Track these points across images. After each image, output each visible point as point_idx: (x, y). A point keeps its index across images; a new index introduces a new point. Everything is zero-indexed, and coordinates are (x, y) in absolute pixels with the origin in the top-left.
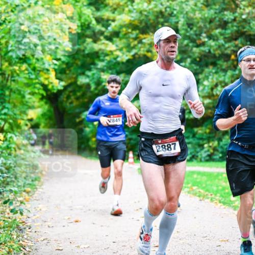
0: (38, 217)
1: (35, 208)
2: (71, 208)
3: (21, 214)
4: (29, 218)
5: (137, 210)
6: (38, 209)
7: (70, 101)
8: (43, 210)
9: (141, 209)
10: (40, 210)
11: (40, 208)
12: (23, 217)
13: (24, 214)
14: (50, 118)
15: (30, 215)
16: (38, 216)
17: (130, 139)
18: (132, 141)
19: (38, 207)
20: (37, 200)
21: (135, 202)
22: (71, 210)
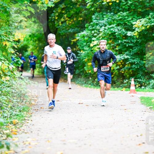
0: (27, 152)
1: (23, 142)
2: (64, 142)
3: (8, 148)
4: (16, 153)
5: (139, 145)
6: (27, 143)
7: (62, 20)
8: (33, 144)
9: (144, 143)
10: (30, 144)
11: (28, 142)
12: (9, 152)
13: (11, 149)
14: (39, 40)
15: (18, 150)
16: (26, 150)
17: (132, 64)
18: (134, 66)
19: (27, 141)
20: (26, 133)
21: (138, 136)
22: (65, 144)
